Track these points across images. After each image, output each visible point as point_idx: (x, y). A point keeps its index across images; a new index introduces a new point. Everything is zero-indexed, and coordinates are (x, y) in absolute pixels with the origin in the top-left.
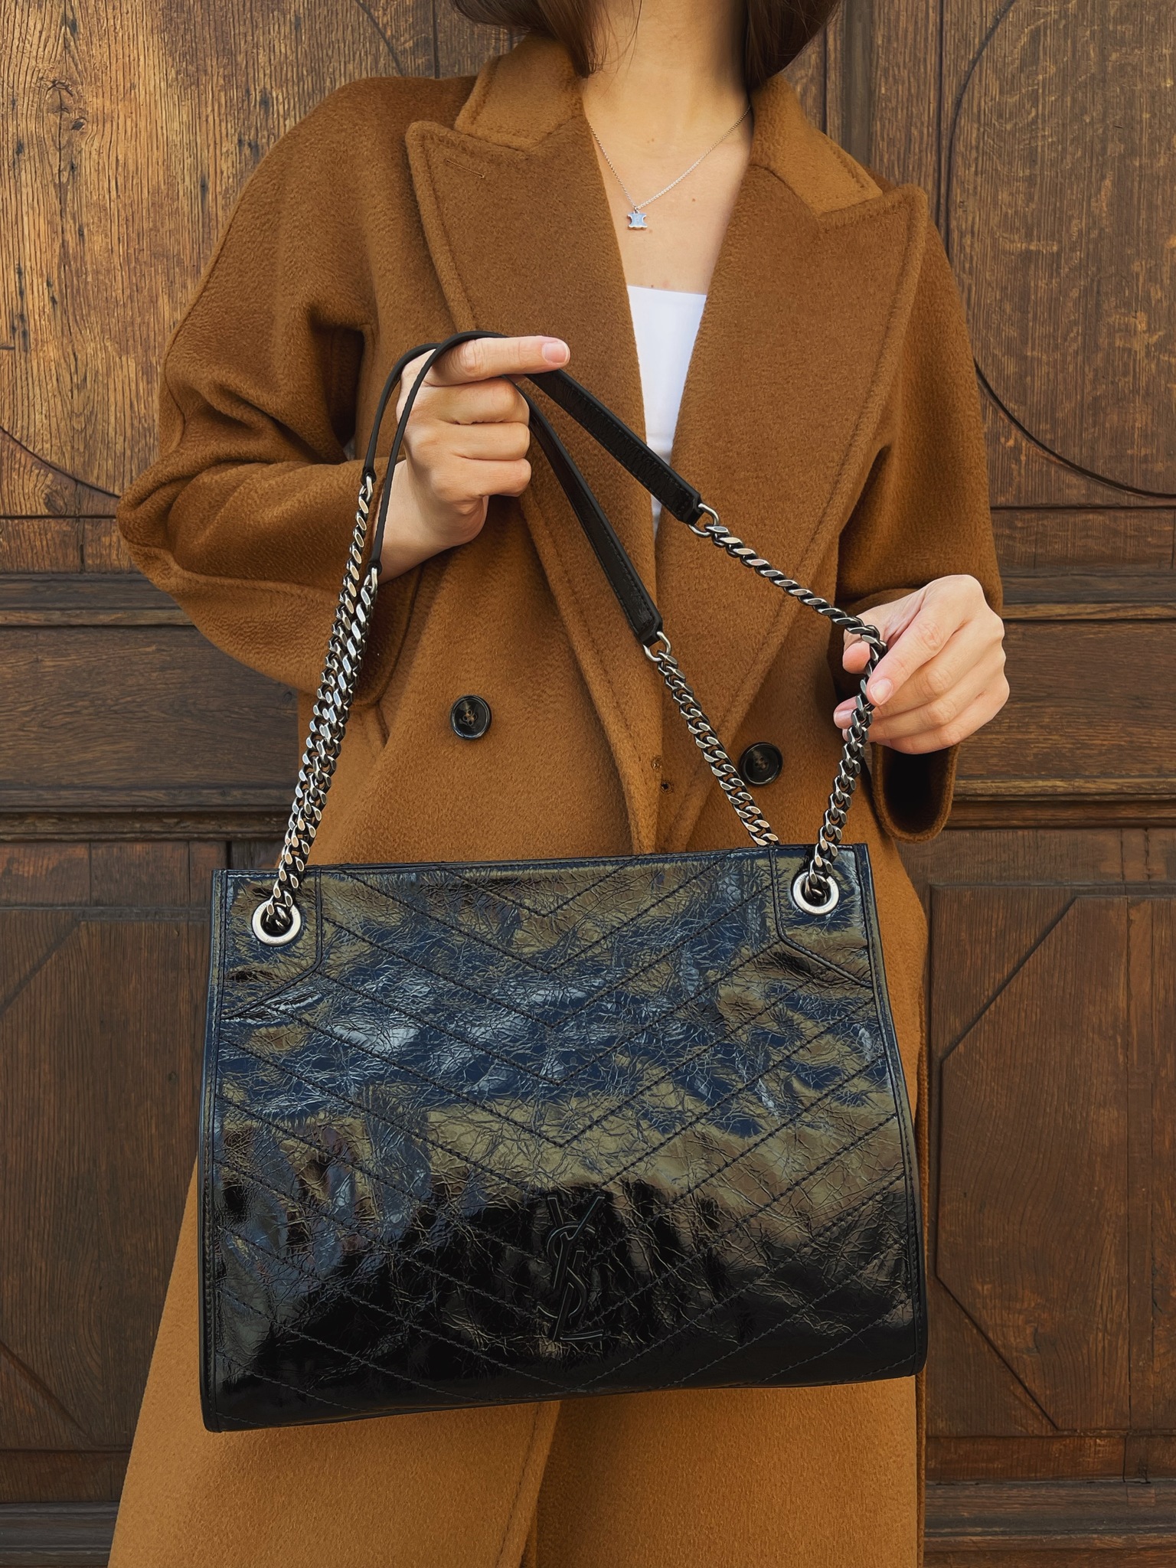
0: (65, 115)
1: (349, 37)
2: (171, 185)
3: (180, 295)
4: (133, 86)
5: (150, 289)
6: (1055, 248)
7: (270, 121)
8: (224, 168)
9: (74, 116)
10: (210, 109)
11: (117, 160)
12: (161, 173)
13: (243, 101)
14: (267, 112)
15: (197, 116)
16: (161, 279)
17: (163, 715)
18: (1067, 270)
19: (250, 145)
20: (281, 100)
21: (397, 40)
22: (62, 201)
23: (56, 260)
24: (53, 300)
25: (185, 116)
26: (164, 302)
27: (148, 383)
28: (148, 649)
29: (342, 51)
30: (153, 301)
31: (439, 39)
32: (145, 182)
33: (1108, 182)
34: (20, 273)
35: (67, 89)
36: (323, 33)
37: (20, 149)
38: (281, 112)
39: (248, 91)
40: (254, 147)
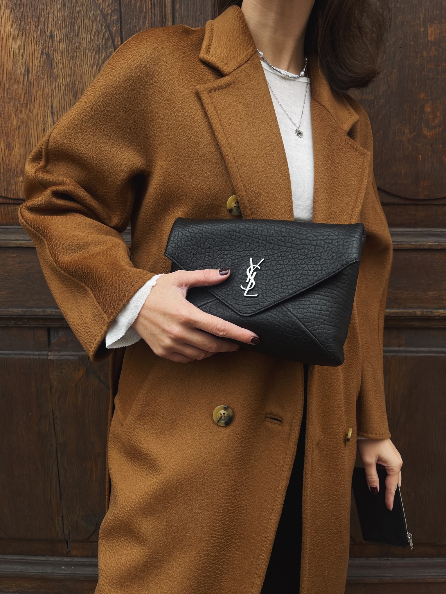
1: (85, 9)
2: (15, 71)
3: (20, 115)
5: (8, 113)
6: (373, 98)
7: (54, 44)
8: (36, 64)
10: (30, 40)
12: (11, 66)
13: (43, 36)
14: (52, 40)
15: (25, 43)
16: (12, 110)
17: (20, 281)
18: (377, 107)
19: (46, 53)
20: (58, 35)
21: (105, 9)
25: (20, 43)
26: (13, 117)
27: (9, 151)
28: (14, 255)
29: (82, 15)
30: (10, 118)
31: (122, 9)
32: (5, 70)
33: (395, 70)
36: (75, 7)
38: (58, 40)
39: (45, 32)
40: (48, 55)
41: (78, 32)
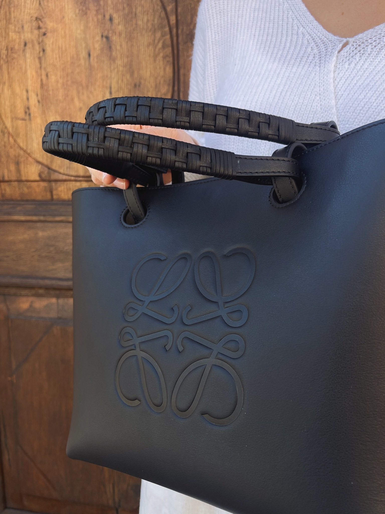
0: (40, 30)
2: (78, 55)
4: (63, 17)
7: (113, 27)
8: (97, 47)
9: (43, 30)
10: (91, 24)
11: (59, 47)
12: (74, 50)
13: (103, 20)
14: (111, 23)
15: (87, 27)
20: (117, 18)
22: (40, 63)
23: (39, 86)
24: (39, 102)
25: (82, 28)
30: (72, 100)
34: (27, 91)
35: (40, 20)
37: (25, 45)
38: (117, 23)
39: (104, 16)
40: (107, 38)
41: (136, 14)
